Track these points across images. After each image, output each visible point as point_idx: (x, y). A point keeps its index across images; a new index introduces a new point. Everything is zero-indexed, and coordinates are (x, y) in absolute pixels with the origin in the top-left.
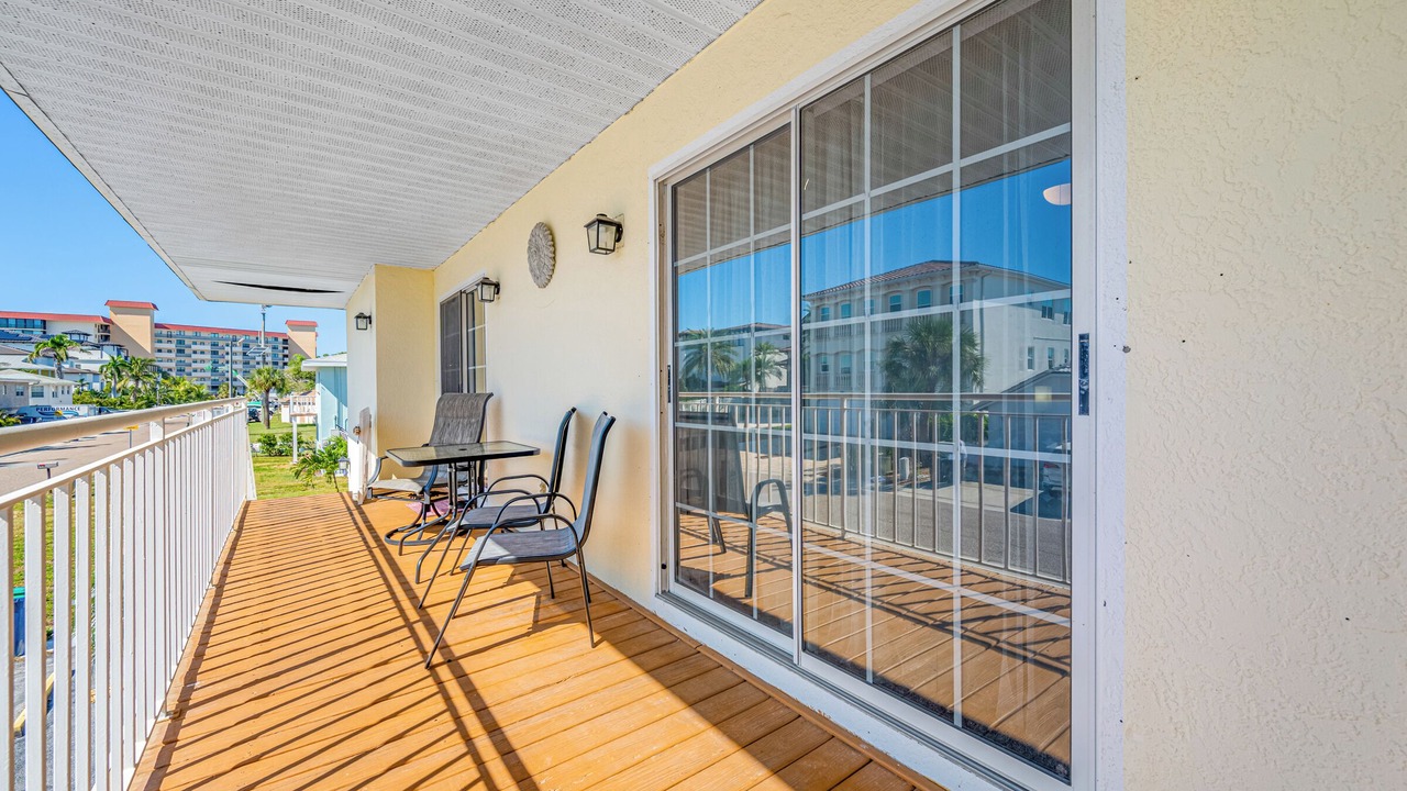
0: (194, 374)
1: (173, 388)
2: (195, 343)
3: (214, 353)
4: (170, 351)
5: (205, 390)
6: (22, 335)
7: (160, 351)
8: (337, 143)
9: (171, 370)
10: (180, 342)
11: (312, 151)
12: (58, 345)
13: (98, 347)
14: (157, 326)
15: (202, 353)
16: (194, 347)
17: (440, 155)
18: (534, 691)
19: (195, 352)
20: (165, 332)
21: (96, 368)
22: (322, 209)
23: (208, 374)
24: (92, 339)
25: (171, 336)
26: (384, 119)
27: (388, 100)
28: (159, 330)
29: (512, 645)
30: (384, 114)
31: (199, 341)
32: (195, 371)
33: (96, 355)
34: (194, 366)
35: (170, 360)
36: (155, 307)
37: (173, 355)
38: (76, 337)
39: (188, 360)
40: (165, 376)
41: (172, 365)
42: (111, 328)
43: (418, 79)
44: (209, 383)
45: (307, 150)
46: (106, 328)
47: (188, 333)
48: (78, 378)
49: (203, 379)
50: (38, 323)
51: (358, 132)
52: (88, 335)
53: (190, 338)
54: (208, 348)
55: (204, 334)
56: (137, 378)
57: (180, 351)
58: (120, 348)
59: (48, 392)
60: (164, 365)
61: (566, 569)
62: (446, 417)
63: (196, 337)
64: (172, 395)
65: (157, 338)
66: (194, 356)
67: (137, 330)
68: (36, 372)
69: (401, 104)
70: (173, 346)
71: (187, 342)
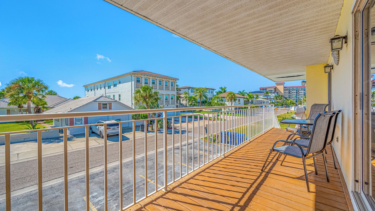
0: (292, 98)
1: (287, 101)
2: (292, 91)
3: (297, 93)
4: (287, 93)
5: (294, 102)
6: (263, 92)
7: (285, 93)
8: (269, 44)
9: (287, 97)
10: (289, 91)
11: (267, 48)
12: (267, 93)
13: (274, 93)
14: (285, 87)
15: (294, 93)
16: (292, 92)
17: (294, 35)
18: (276, 189)
19: (292, 93)
20: (286, 88)
21: (273, 97)
22: (280, 58)
23: (295, 98)
24: (273, 92)
25: (287, 89)
26: (273, 35)
27: (270, 31)
28: (285, 88)
29: (285, 178)
30: (272, 34)
31: (293, 90)
32: (292, 97)
33: (273, 95)
34: (292, 96)
35: (287, 95)
36: (284, 83)
37: (288, 94)
38: (270, 91)
39: (291, 95)
40: (286, 99)
41: (288, 96)
42: (276, 89)
43: (271, 24)
44: (295, 100)
45: (265, 48)
46: (275, 89)
47: (291, 88)
48: (270, 99)
49: (294, 99)
50: (265, 89)
51: (271, 40)
52: (272, 91)
53: (291, 89)
54: (295, 91)
55: (294, 88)
56: (280, 100)
57: (289, 93)
58: (278, 93)
59: (265, 102)
60: (286, 96)
61: (336, 170)
62: (313, 111)
63: (293, 89)
64: (287, 103)
65: (285, 90)
66: (292, 94)
67: (281, 88)
68: (264, 99)
69: (273, 31)
70: (288, 92)
71: (291, 90)
